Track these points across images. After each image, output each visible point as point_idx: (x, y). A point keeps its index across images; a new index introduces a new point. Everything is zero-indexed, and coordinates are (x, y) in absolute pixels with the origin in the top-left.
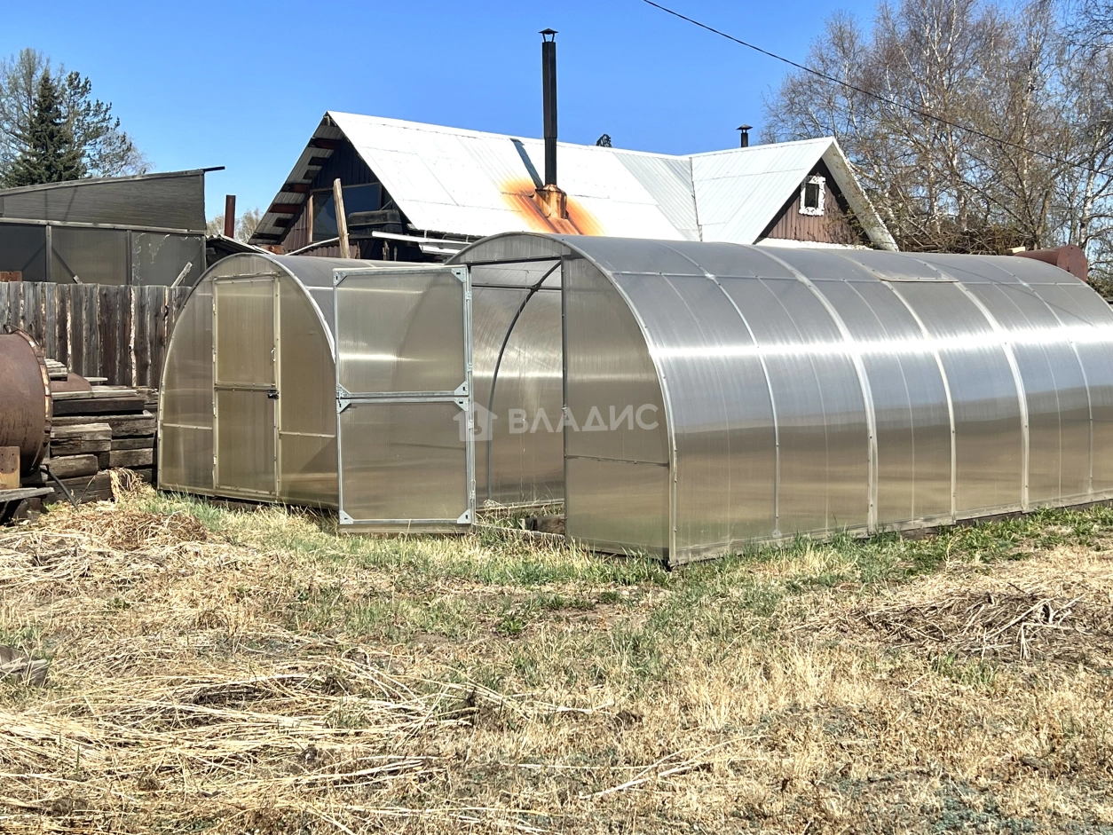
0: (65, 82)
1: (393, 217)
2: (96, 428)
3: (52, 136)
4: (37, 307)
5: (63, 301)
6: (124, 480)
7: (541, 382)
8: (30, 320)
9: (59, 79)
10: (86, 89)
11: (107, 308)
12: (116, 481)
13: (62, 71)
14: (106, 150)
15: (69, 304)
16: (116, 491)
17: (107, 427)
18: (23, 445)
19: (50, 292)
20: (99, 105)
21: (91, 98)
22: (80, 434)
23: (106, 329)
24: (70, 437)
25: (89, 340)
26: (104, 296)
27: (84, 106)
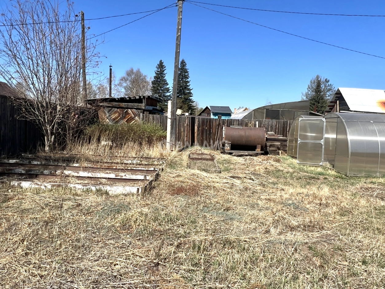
0: (324, 80)
1: (347, 108)
2: (278, 143)
3: (319, 91)
4: (272, 124)
5: (276, 123)
6: (282, 152)
7: (333, 139)
8: (271, 125)
9: (323, 80)
10: (328, 81)
11: (284, 124)
12: (280, 152)
13: (324, 78)
14: (331, 93)
15: (277, 123)
16: (280, 154)
17: (280, 143)
18: (261, 145)
19: (274, 121)
20: (331, 84)
21: (329, 83)
22: (275, 144)
23: (283, 127)
24: (273, 145)
25: (280, 129)
26: (283, 122)
27: (327, 85)
